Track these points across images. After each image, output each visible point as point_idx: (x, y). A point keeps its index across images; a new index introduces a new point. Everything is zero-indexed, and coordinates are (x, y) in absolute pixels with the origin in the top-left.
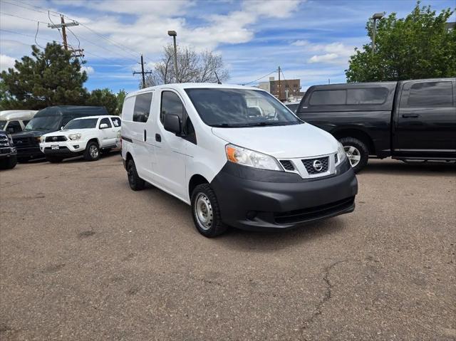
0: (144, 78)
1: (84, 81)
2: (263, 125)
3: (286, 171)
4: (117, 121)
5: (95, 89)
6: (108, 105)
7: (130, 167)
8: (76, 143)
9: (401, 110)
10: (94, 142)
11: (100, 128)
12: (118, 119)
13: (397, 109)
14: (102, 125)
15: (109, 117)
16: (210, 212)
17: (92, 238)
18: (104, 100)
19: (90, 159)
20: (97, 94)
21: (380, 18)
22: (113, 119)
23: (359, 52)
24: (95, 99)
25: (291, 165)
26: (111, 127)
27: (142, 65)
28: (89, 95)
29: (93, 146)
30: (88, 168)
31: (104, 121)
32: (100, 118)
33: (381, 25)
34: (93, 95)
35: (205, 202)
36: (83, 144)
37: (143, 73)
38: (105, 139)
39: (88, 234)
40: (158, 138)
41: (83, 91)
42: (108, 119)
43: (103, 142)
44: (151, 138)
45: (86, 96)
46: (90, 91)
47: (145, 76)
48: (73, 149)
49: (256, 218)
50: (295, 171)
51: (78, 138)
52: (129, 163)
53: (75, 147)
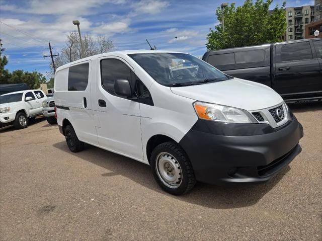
0: (53, 60)
1: (5, 64)
2: (206, 82)
3: (259, 122)
4: (39, 94)
5: (15, 70)
6: (29, 82)
7: (68, 132)
8: (6, 115)
9: (277, 65)
10: (22, 113)
11: (26, 101)
12: (40, 92)
13: (274, 65)
14: (28, 98)
15: (32, 91)
16: (177, 171)
17: (54, 214)
18: (24, 78)
19: (20, 127)
20: (17, 74)
21: (225, 7)
22: (36, 92)
23: (212, 31)
24: (16, 78)
25: (261, 116)
26: (35, 99)
27: (51, 49)
28: (11, 75)
29: (21, 116)
30: (20, 135)
31: (28, 95)
32: (25, 92)
33: (226, 12)
34: (14, 75)
35: (171, 161)
36: (12, 115)
37: (52, 56)
38: (31, 109)
39: (48, 209)
40: (102, 103)
41: (5, 72)
42: (31, 92)
43: (29, 112)
44: (93, 104)
45: (8, 76)
46: (10, 72)
47: (54, 58)
48: (4, 121)
49: (236, 174)
50: (266, 122)
51: (7, 110)
52: (67, 128)
53: (5, 118)
